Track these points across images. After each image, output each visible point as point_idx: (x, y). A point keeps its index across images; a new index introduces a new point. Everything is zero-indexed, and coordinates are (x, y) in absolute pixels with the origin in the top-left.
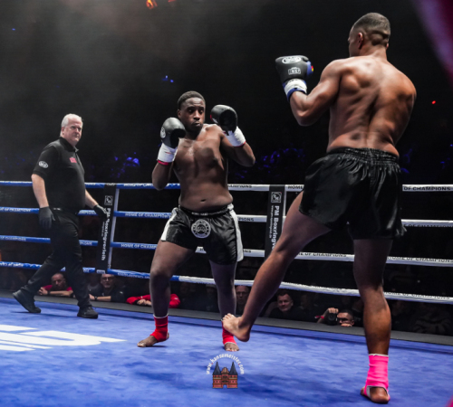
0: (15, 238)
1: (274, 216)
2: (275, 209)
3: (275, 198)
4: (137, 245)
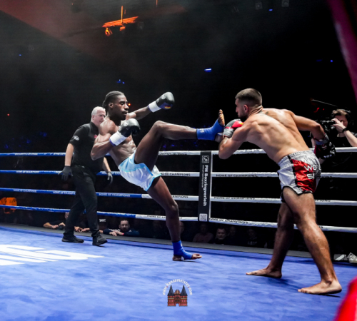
0: (30, 190)
1: (205, 173)
2: (205, 167)
3: (205, 160)
4: (110, 194)
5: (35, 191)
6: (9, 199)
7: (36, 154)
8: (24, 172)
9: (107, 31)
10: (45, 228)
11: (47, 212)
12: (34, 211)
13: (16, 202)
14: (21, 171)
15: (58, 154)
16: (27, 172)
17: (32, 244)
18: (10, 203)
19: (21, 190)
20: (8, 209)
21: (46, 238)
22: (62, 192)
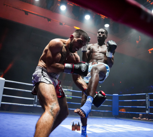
0: (129, 107)
5: (131, 107)
6: (123, 109)
7: (130, 95)
8: (127, 101)
9: (150, 52)
10: (133, 119)
11: (135, 114)
12: (131, 113)
13: (125, 111)
14: (125, 101)
15: (137, 94)
16: (128, 101)
17: (131, 125)
18: (123, 111)
19: (126, 107)
20: (122, 113)
21: (136, 122)
22: (140, 107)
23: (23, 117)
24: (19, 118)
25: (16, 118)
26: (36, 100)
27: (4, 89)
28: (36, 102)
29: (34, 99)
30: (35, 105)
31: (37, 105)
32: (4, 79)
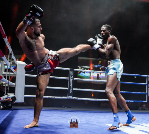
23: (55, 114)
24: (49, 115)
25: (46, 116)
26: (71, 90)
27: (26, 77)
28: (71, 92)
29: (67, 89)
30: (70, 97)
31: (73, 96)
32: (24, 63)
